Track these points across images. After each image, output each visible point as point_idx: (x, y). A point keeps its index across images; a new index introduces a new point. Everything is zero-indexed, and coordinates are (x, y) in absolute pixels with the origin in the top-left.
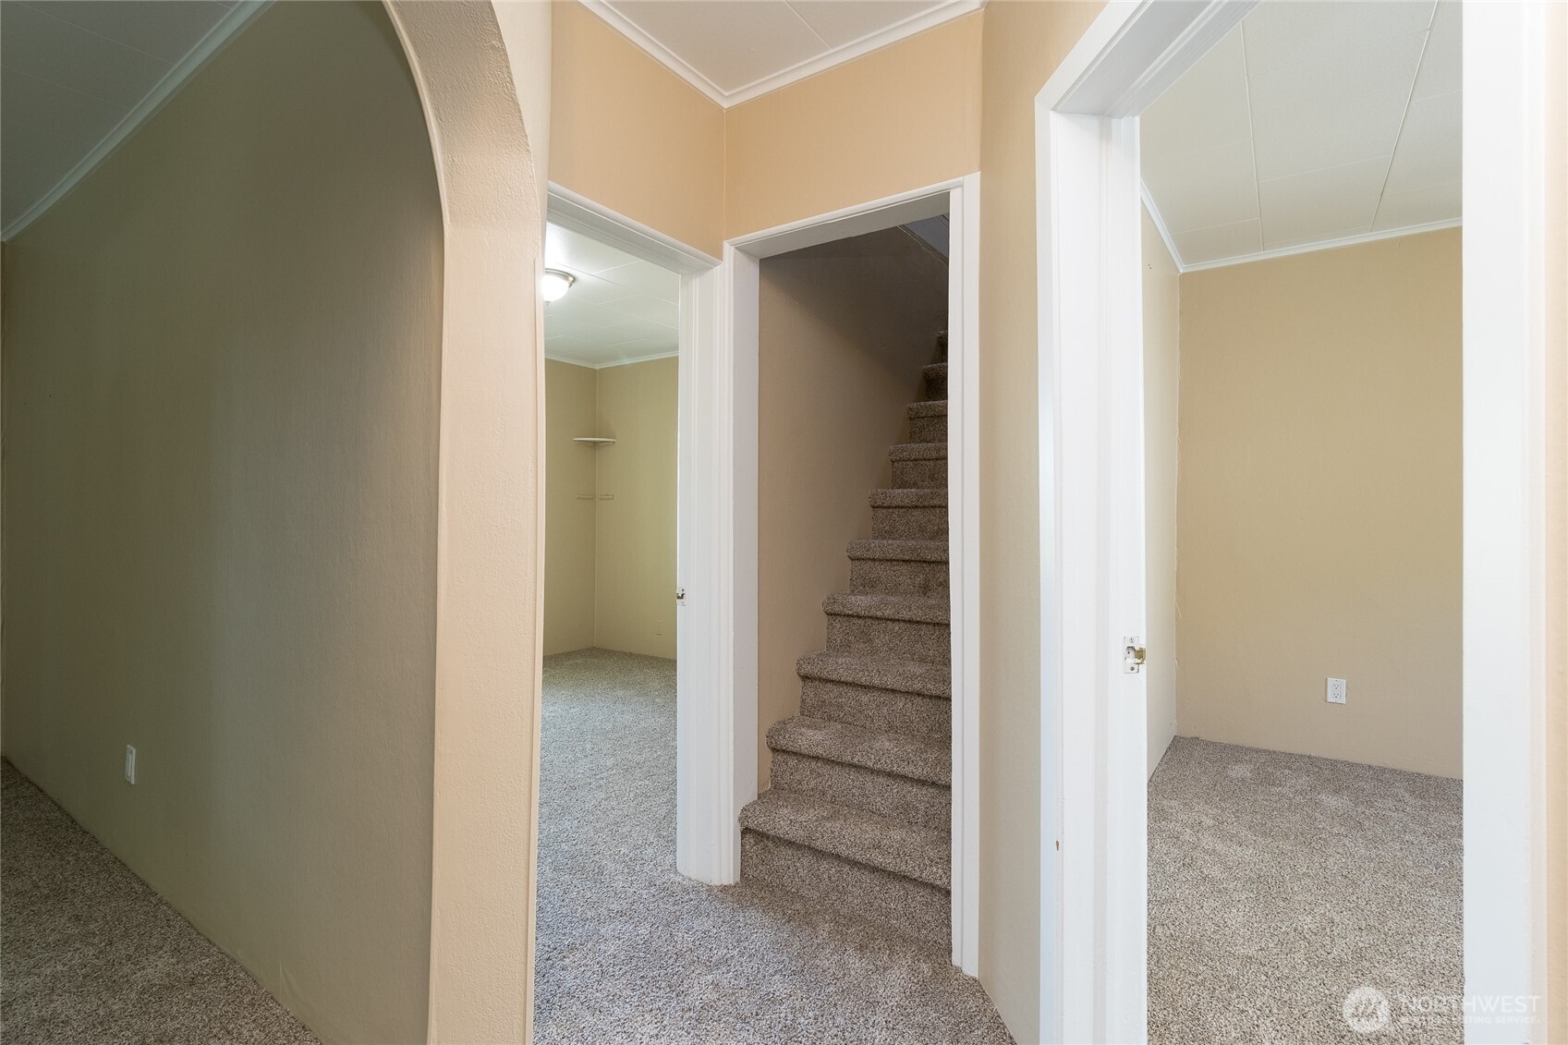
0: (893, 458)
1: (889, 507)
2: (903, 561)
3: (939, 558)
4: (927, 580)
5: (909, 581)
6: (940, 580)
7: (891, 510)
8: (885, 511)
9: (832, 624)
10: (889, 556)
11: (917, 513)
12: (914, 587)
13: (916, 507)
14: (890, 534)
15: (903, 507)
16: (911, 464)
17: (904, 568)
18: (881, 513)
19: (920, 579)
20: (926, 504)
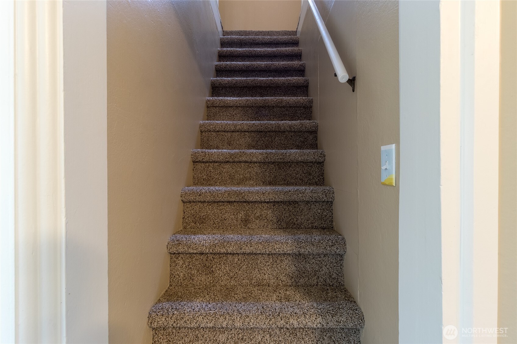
0: (203, 129)
1: (207, 162)
2: (229, 202)
3: (259, 199)
4: (246, 215)
5: (233, 217)
6: (257, 215)
7: (207, 164)
8: (203, 165)
9: (175, 262)
10: (218, 199)
11: (227, 166)
12: (237, 221)
13: (228, 162)
14: (208, 182)
15: (216, 162)
16: (214, 134)
17: (228, 207)
18: (199, 166)
19: (241, 215)
20: (236, 160)
